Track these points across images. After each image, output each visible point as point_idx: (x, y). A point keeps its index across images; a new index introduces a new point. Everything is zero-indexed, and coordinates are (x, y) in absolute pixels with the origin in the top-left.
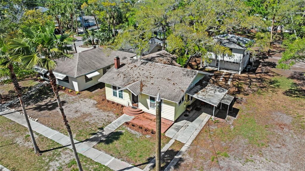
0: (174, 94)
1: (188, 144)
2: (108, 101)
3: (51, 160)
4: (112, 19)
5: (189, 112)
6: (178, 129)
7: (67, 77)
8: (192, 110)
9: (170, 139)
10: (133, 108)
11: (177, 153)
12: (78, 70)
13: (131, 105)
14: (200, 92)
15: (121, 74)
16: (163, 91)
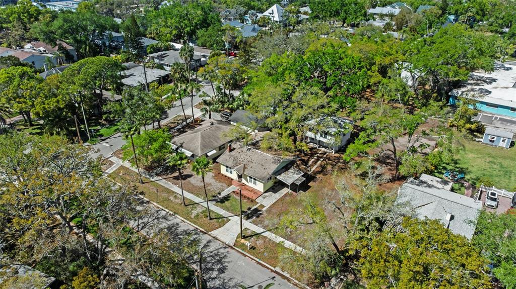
0: (263, 176)
1: (267, 207)
2: (222, 175)
3: (192, 210)
4: (228, 86)
5: (276, 186)
6: (264, 198)
7: (193, 154)
8: (278, 185)
9: (258, 203)
10: (239, 181)
11: (260, 211)
12: (202, 149)
13: (237, 179)
14: (283, 174)
15: (232, 158)
16: (257, 173)
